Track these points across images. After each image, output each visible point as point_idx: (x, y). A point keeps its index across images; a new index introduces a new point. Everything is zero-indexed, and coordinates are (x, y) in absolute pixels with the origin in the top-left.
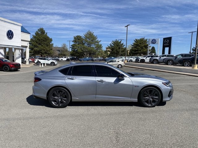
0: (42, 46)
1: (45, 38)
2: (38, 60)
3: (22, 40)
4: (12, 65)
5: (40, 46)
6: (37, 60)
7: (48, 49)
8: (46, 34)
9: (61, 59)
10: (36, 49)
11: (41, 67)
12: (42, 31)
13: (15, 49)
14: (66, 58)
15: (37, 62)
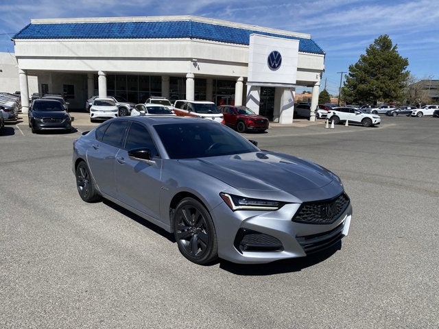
0: (377, 79)
1: (388, 61)
2: (334, 113)
3: (299, 69)
4: (250, 122)
5: (373, 81)
6: (332, 111)
7: (392, 87)
8: (395, 48)
9: (418, 110)
10: (362, 86)
11: (330, 128)
12: (384, 43)
13: (284, 89)
14: (433, 110)
15: (332, 117)
